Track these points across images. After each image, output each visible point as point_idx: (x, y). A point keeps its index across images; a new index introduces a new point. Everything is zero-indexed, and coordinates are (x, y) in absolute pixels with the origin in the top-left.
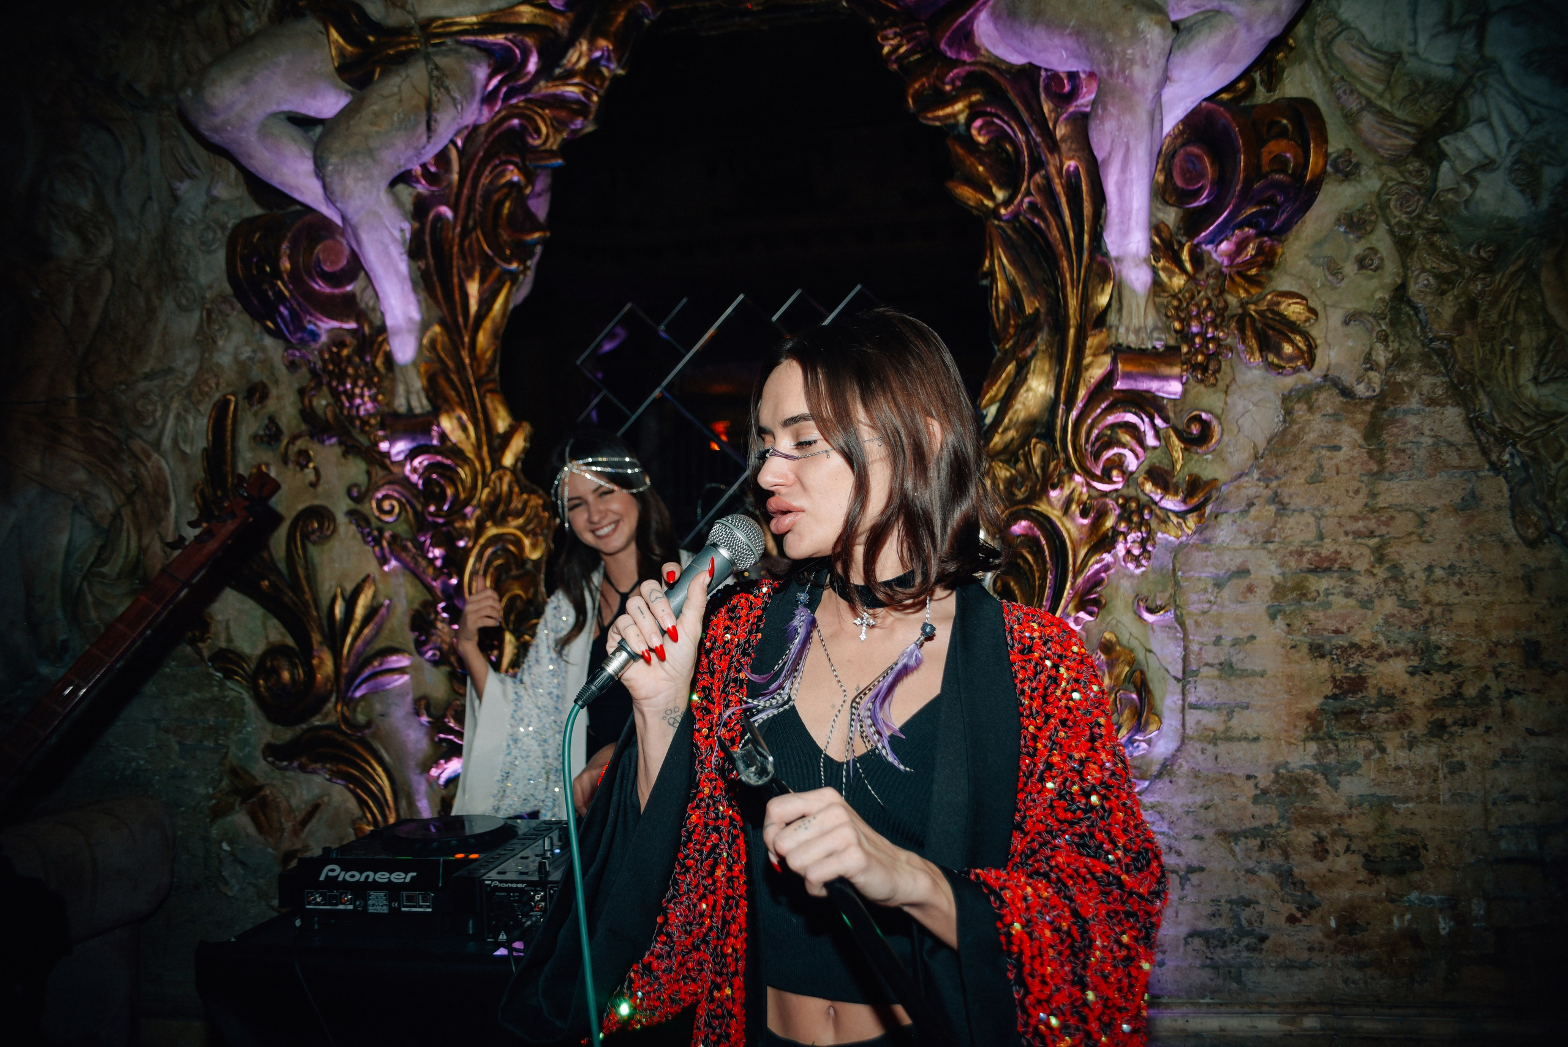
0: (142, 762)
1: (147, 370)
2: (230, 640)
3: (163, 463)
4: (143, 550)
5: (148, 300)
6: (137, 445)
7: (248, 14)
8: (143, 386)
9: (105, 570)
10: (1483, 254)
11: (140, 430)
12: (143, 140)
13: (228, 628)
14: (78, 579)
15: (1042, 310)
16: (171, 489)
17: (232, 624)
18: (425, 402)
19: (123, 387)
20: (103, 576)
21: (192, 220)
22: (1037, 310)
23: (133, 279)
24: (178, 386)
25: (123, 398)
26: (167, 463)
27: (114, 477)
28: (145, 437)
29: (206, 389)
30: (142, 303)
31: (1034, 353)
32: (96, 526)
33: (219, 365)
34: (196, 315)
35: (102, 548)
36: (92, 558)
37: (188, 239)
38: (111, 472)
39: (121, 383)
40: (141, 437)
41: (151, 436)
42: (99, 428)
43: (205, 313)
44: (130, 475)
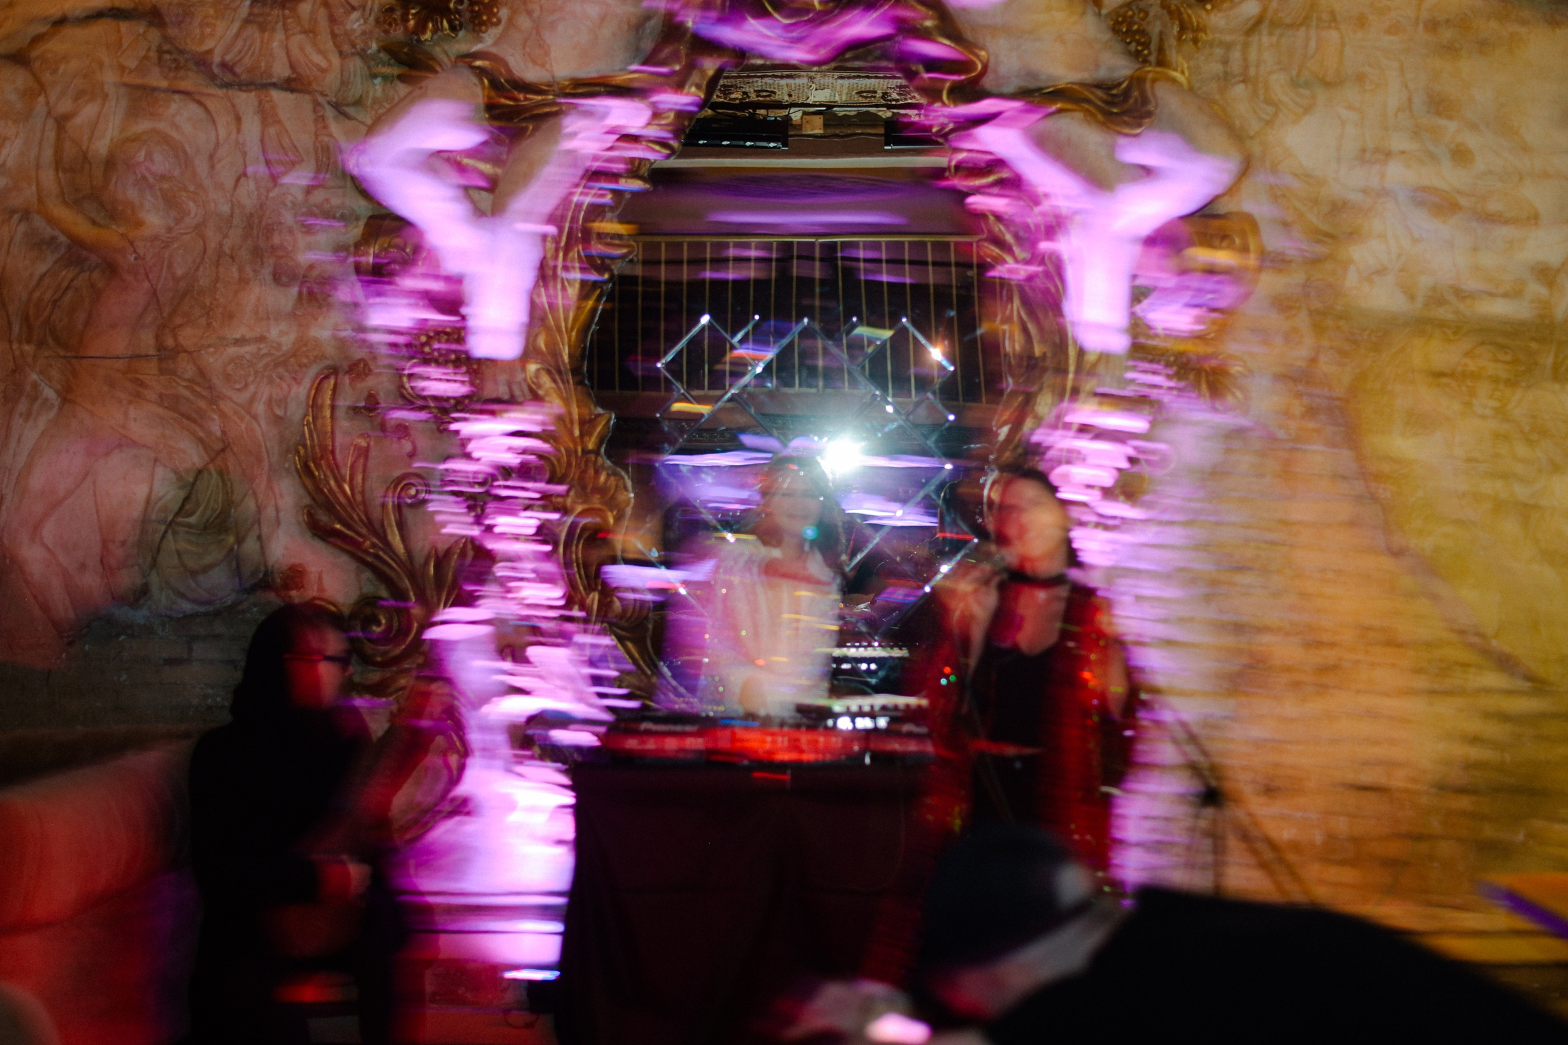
0: (218, 699)
1: (238, 336)
2: (321, 589)
3: (256, 426)
4: (229, 503)
5: (241, 270)
6: (226, 407)
7: (355, 15)
8: (232, 351)
9: (192, 520)
10: (1373, 339)
11: (230, 393)
12: (238, 119)
13: (320, 578)
14: (163, 528)
15: (1049, 355)
16: (263, 449)
17: (324, 576)
18: (526, 391)
19: (212, 350)
20: (190, 526)
21: (292, 202)
22: (1045, 354)
23: (227, 250)
24: (272, 355)
25: (211, 360)
26: (259, 425)
27: (201, 434)
28: (235, 399)
29: (305, 361)
30: (236, 275)
31: (1041, 389)
32: (180, 478)
33: (316, 339)
34: (294, 290)
35: (186, 499)
36: (176, 508)
37: (288, 218)
38: (197, 429)
39: (209, 346)
40: (231, 399)
41: (243, 397)
42: (186, 387)
43: (305, 290)
44: (219, 434)
